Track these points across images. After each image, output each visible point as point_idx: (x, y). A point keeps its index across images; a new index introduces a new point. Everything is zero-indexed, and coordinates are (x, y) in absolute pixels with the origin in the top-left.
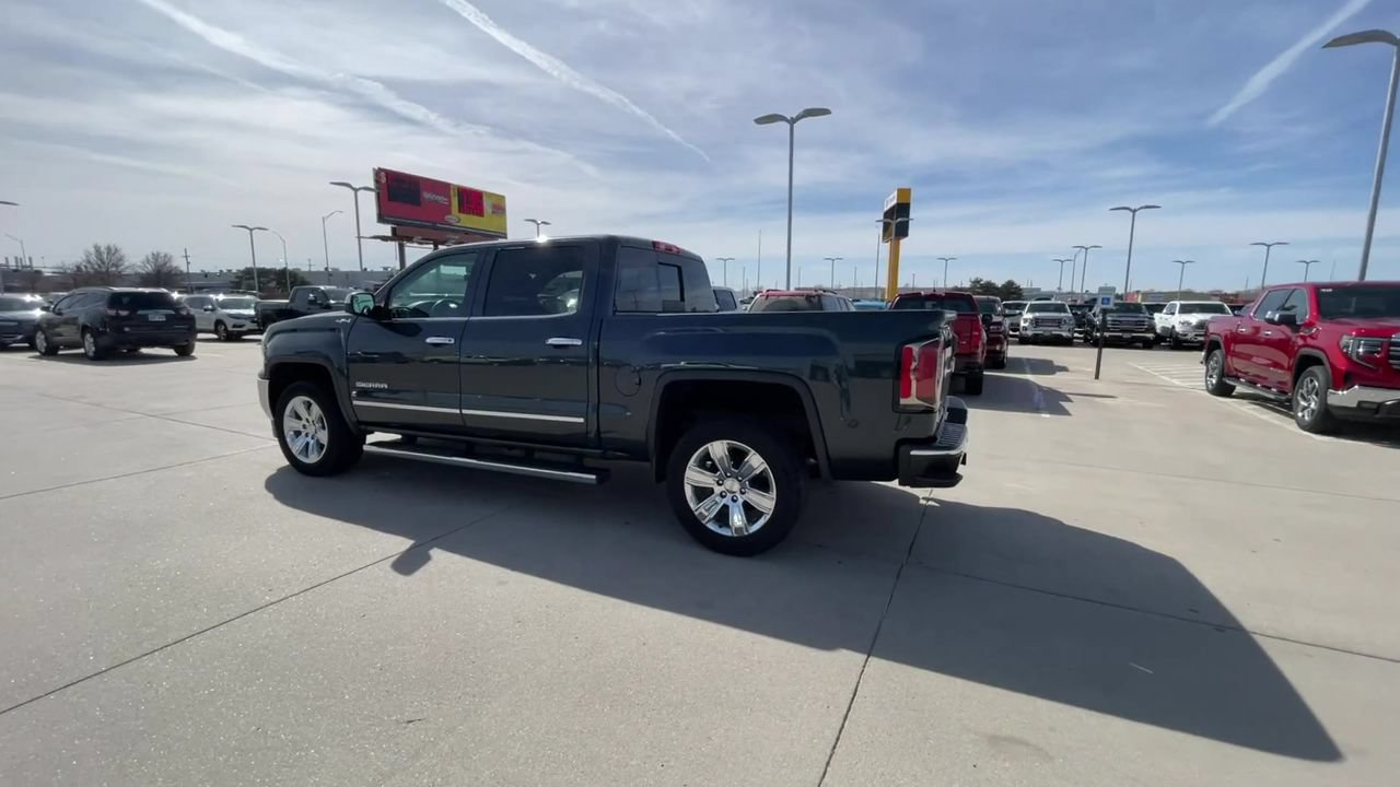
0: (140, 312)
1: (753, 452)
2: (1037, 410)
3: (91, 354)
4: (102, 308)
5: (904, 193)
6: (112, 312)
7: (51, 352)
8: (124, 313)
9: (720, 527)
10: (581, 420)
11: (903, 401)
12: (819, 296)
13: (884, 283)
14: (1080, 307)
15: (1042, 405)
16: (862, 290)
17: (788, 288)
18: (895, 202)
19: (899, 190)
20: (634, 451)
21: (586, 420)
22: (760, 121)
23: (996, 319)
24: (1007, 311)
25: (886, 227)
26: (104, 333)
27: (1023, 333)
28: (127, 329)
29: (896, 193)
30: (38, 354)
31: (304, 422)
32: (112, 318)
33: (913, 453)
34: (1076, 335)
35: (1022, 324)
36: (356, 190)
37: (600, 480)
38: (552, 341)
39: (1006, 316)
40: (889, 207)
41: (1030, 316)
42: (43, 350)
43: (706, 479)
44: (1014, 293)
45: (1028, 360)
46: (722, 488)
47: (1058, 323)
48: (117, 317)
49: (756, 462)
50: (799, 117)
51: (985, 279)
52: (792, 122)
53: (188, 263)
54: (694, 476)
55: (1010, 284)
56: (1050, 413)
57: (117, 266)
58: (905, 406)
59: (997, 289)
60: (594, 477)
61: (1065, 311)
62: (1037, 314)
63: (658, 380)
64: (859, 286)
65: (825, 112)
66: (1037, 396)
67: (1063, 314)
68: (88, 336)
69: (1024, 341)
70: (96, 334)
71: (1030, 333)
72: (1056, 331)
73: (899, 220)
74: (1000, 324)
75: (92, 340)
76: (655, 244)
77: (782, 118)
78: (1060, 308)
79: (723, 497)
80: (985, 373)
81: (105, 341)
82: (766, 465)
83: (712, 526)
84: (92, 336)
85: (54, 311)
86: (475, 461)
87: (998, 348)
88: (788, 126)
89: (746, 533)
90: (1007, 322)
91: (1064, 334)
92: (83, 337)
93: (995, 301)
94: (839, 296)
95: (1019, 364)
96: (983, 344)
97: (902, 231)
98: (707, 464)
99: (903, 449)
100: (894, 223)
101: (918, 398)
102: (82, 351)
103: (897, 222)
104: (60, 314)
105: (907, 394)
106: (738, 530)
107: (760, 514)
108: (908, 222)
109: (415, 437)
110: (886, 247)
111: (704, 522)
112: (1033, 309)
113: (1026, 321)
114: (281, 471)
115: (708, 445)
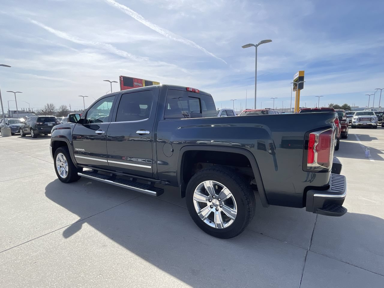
0: (45, 123)
1: (225, 187)
2: (367, 158)
3: (33, 136)
4: (36, 122)
5: (301, 72)
6: (38, 123)
7: (24, 136)
8: (41, 123)
9: (210, 222)
10: (150, 167)
11: (309, 165)
12: (267, 111)
13: (294, 106)
14: (380, 113)
15: (370, 156)
16: (285, 109)
17: (255, 108)
18: (298, 76)
19: (300, 72)
20: (171, 181)
21: (152, 167)
22: (244, 47)
23: (344, 118)
24: (348, 116)
25: (295, 85)
26: (36, 130)
27: (354, 124)
28: (42, 128)
29: (298, 73)
30: (21, 136)
31: (62, 163)
32: (38, 125)
33: (315, 195)
34: (378, 124)
35: (353, 120)
36: (111, 82)
37: (158, 194)
38: (138, 132)
39: (347, 117)
40: (295, 78)
41: (357, 117)
42: (22, 135)
43: (203, 199)
44: (347, 109)
45: (357, 135)
46: (211, 204)
47: (370, 119)
48: (39, 125)
49: (227, 192)
50: (259, 44)
51: (335, 104)
52: (256, 46)
53: (71, 108)
54: (198, 197)
55: (346, 105)
56: (375, 160)
57: (53, 110)
58: (311, 167)
59: (340, 107)
60: (155, 193)
61: (373, 114)
62: (360, 116)
63: (180, 150)
64: (284, 108)
65: (270, 41)
66: (367, 151)
67: (372, 116)
68: (32, 130)
69: (354, 127)
70: (34, 130)
71: (357, 124)
72: (369, 123)
73: (300, 82)
74: (345, 120)
75: (33, 132)
76: (187, 89)
77: (252, 45)
78: (371, 114)
79: (212, 208)
80: (340, 141)
81: (36, 132)
82: (232, 195)
83: (206, 222)
84: (33, 131)
85: (24, 123)
86: (112, 182)
87: (344, 130)
88: (255, 48)
89: (222, 228)
90: (348, 119)
91: (373, 124)
92: (31, 131)
93: (342, 111)
94: (275, 111)
95: (353, 137)
96: (340, 129)
97: (301, 87)
98: (203, 191)
99: (309, 192)
100: (298, 83)
101: (318, 163)
102: (31, 135)
103: (299, 84)
104: (26, 124)
105: (312, 161)
106: (218, 225)
107: (229, 219)
108: (303, 82)
109: (97, 171)
110: (295, 93)
111: (202, 219)
112: (358, 114)
113: (355, 119)
114: (56, 180)
115: (204, 182)
